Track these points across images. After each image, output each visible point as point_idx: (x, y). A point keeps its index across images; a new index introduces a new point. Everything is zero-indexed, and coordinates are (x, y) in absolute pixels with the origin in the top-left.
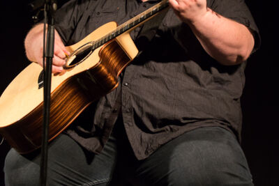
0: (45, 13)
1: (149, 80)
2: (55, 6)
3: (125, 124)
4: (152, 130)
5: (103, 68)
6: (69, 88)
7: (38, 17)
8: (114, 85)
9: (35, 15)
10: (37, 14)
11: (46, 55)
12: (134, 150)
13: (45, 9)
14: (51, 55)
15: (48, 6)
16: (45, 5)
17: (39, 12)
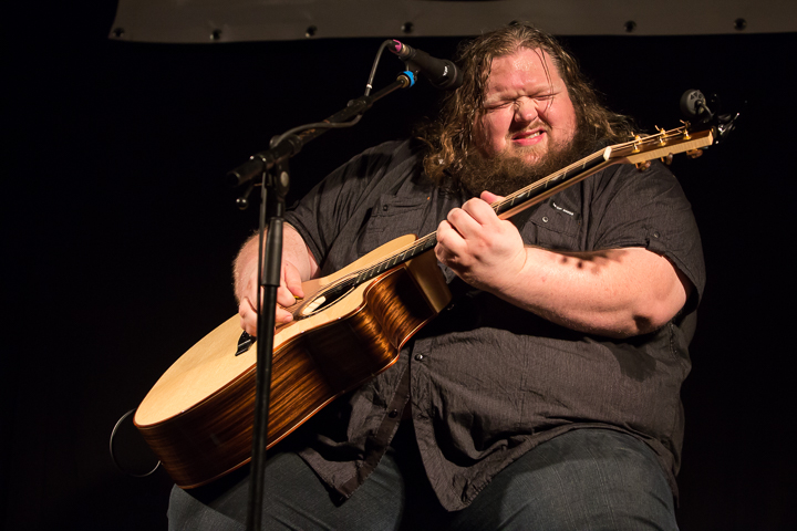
0: (264, 192)
1: (469, 346)
2: (284, 177)
3: (419, 442)
4: (474, 454)
7: (247, 199)
9: (241, 197)
10: (247, 196)
11: (264, 282)
12: (439, 495)
13: (263, 184)
14: (273, 282)
15: (270, 177)
16: (264, 174)
17: (251, 189)
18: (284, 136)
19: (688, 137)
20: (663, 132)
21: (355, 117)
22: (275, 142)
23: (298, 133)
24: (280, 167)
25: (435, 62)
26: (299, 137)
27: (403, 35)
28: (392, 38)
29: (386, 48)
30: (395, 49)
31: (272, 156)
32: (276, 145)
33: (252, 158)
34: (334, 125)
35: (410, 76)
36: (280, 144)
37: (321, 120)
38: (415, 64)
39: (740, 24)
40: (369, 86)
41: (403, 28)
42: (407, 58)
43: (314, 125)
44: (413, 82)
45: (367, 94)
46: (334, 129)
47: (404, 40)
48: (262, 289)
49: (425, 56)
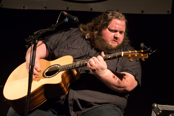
7: (28, 46)
9: (27, 45)
10: (28, 45)
13: (32, 42)
14: (33, 65)
15: (34, 41)
16: (32, 40)
17: (29, 43)
18: (37, 32)
21: (54, 28)
22: (35, 33)
23: (40, 31)
24: (36, 39)
25: (73, 17)
26: (41, 32)
27: (66, 10)
28: (63, 11)
29: (62, 13)
30: (64, 13)
31: (34, 36)
32: (35, 34)
33: (30, 36)
34: (49, 30)
35: (67, 20)
36: (36, 34)
37: (46, 29)
38: (68, 17)
39: (142, 12)
40: (57, 21)
41: (66, 8)
42: (66, 16)
43: (44, 30)
44: (67, 21)
45: (57, 23)
46: (49, 31)
47: (66, 11)
48: (30, 66)
49: (71, 15)
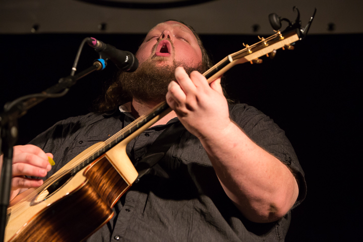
2: (14, 130)
5: (91, 192)
6: (42, 225)
8: (107, 216)
14: (5, 202)
18: (14, 103)
19: (282, 37)
20: (263, 39)
21: (63, 90)
22: (8, 107)
23: (25, 101)
24: (11, 124)
25: (120, 53)
26: (25, 104)
27: (99, 32)
28: (90, 36)
29: (86, 44)
30: (92, 44)
31: (5, 116)
32: (8, 109)
34: (49, 95)
35: (102, 62)
36: (11, 108)
37: (40, 92)
38: (106, 54)
40: (74, 69)
41: (100, 27)
42: (101, 50)
43: (35, 95)
44: (104, 66)
45: (73, 74)
46: (49, 99)
47: (98, 37)
49: (113, 49)
